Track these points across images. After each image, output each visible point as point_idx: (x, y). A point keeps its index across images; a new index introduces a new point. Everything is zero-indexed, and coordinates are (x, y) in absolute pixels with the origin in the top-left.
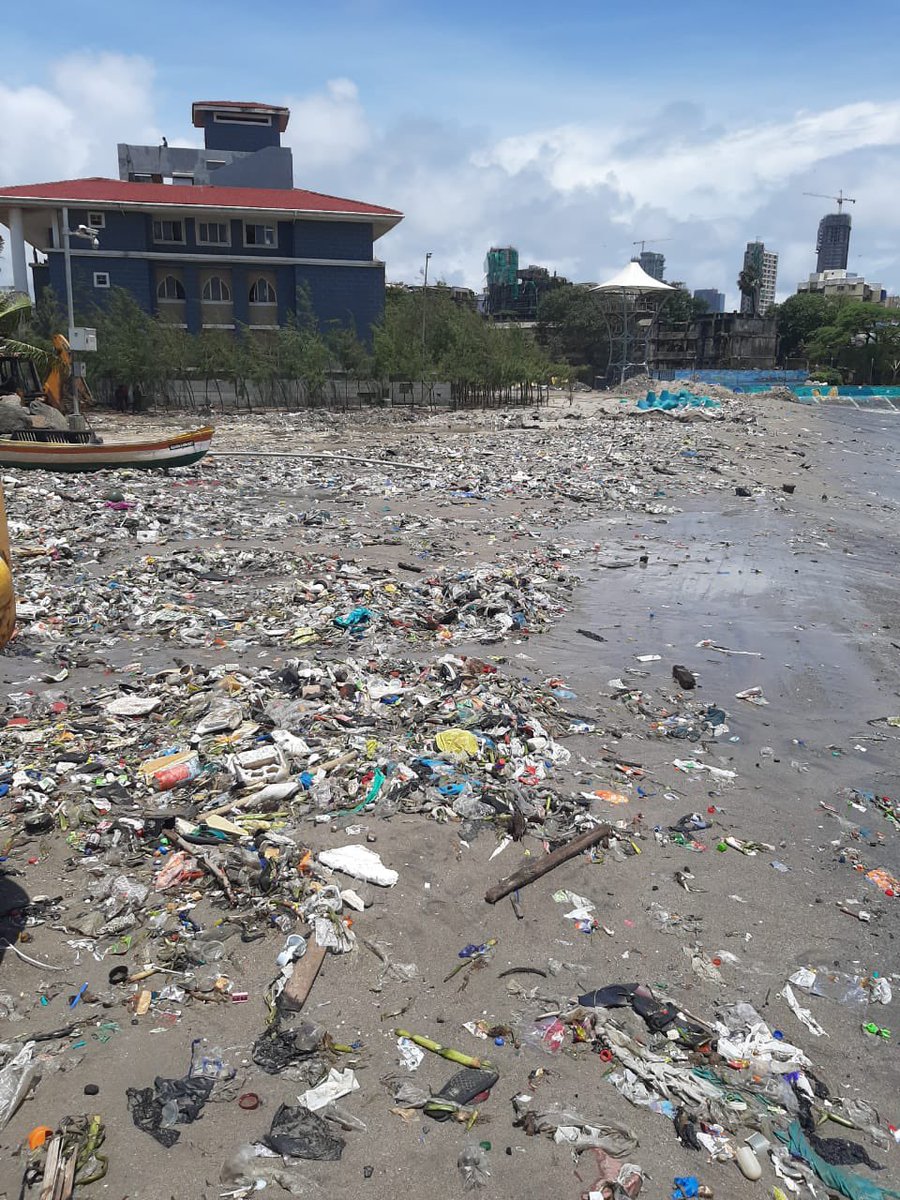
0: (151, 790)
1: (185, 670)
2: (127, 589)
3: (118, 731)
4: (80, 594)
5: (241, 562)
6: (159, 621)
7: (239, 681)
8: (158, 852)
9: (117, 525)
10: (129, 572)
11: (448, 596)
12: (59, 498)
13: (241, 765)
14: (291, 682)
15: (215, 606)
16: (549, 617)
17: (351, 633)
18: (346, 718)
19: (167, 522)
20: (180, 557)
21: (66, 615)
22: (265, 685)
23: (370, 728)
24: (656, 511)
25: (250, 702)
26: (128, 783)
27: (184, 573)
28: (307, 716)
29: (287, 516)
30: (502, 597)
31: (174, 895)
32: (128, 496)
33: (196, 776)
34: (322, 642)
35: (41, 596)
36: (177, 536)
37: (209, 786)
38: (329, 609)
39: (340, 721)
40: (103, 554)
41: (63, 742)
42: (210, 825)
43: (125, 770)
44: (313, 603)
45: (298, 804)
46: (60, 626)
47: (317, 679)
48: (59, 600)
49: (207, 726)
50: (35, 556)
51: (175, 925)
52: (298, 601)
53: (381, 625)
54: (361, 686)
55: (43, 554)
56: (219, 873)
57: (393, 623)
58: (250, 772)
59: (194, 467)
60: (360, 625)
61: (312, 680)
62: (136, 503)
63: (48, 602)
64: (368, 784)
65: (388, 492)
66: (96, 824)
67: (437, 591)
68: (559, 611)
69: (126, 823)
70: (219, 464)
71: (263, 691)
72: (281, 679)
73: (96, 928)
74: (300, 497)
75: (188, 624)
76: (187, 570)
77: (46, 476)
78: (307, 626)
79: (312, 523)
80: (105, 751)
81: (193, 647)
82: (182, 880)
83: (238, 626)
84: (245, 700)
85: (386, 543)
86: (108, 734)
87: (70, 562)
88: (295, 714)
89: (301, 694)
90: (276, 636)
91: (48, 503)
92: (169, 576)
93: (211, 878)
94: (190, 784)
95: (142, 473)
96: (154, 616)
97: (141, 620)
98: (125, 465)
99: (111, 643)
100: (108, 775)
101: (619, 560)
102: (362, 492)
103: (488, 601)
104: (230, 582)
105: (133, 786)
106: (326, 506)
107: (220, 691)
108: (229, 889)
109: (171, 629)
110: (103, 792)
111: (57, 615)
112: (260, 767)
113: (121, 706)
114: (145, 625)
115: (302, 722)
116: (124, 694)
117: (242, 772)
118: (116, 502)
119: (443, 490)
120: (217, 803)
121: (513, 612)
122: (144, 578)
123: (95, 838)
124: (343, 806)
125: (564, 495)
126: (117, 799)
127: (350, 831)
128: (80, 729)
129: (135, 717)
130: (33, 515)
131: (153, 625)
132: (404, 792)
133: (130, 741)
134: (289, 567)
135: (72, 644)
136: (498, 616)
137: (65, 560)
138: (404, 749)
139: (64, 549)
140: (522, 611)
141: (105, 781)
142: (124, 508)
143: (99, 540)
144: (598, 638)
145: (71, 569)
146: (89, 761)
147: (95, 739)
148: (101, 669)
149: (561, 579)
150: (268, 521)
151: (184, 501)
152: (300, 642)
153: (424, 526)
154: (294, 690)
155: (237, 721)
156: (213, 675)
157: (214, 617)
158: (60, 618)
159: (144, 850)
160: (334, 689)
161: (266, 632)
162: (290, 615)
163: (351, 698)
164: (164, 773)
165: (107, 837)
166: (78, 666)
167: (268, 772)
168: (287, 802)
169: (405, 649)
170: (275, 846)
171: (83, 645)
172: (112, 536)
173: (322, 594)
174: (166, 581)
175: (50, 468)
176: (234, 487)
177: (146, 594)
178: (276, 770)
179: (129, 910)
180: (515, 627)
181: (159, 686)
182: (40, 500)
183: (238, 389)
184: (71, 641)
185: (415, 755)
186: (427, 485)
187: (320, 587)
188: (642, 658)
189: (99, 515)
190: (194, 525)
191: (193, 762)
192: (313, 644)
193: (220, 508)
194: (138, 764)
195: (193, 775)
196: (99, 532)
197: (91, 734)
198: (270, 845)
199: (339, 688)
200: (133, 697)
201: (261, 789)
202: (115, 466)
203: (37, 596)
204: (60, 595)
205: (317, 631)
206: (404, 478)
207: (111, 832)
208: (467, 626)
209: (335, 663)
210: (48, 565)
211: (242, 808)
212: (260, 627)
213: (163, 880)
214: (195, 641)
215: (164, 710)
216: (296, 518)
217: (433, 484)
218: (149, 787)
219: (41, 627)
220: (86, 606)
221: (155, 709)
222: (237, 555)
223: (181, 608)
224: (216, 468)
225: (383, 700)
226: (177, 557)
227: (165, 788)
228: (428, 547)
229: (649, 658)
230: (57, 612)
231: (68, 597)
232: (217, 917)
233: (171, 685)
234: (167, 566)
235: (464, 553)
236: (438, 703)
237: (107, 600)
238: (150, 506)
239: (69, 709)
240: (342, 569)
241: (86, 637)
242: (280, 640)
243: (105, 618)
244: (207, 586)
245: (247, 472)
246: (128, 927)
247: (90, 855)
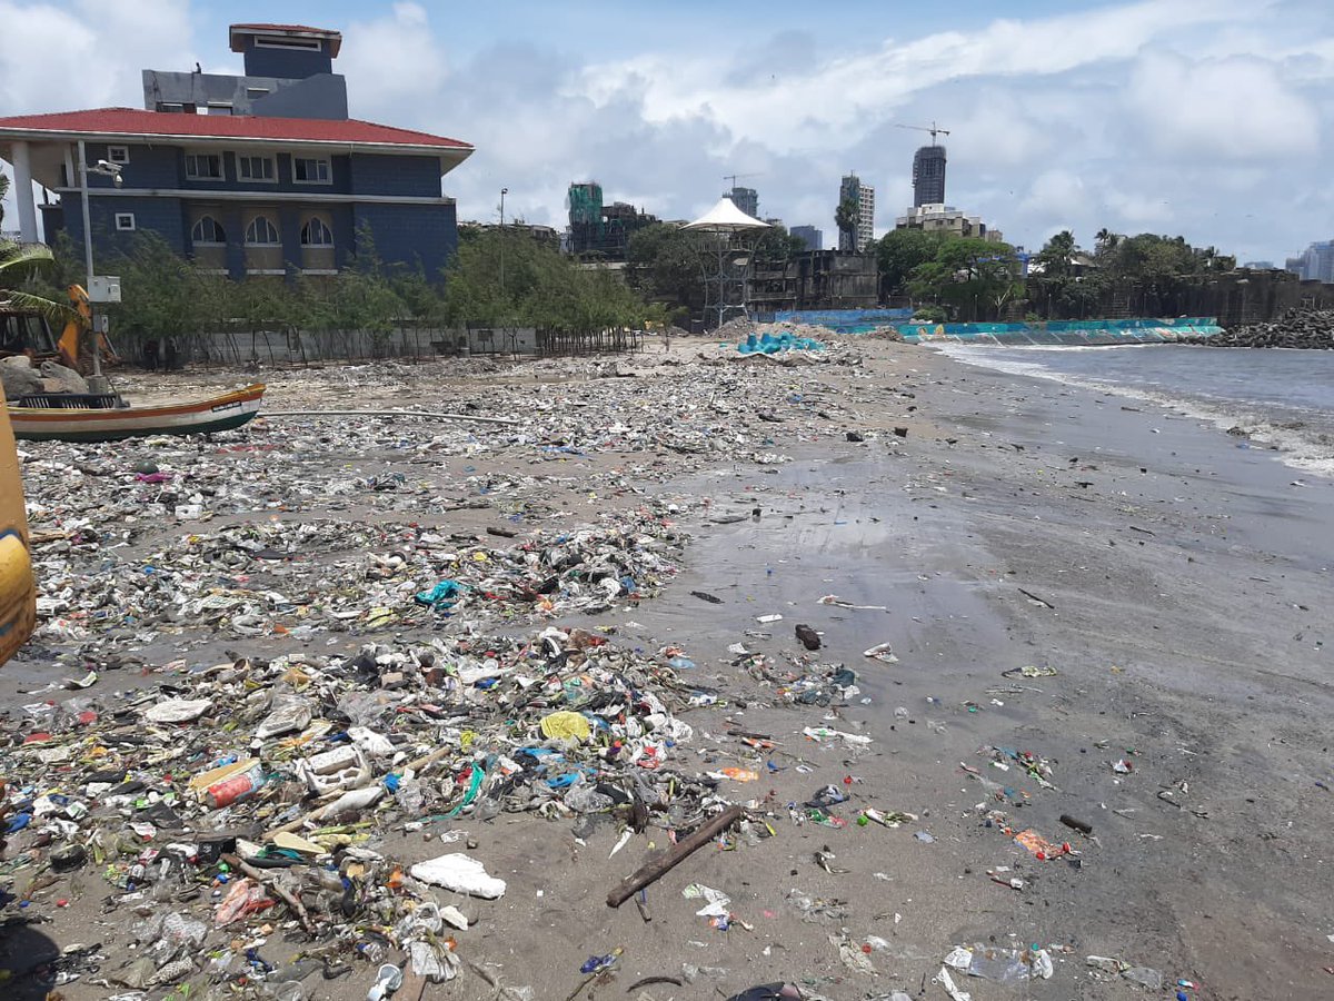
0: (204, 809)
1: (240, 664)
2: (166, 574)
3: (161, 741)
4: (108, 583)
5: (302, 537)
6: (206, 610)
7: (306, 673)
8: (216, 882)
9: (151, 500)
10: (167, 554)
11: (546, 562)
12: (78, 472)
13: (313, 771)
14: (368, 671)
15: (273, 588)
16: (660, 580)
17: (436, 611)
18: (435, 709)
19: (212, 494)
20: (230, 534)
21: (92, 609)
22: (337, 677)
23: (464, 718)
24: (765, 461)
25: (320, 696)
26: (176, 803)
27: (235, 553)
28: (389, 709)
29: (355, 481)
30: (607, 560)
31: (239, 931)
32: (161, 467)
33: (259, 788)
34: (403, 623)
35: (61, 588)
36: (225, 511)
37: (275, 798)
38: (410, 585)
39: (428, 713)
40: (134, 535)
41: (93, 759)
42: (279, 845)
43: (172, 787)
44: (389, 578)
45: (384, 812)
46: (85, 622)
47: (399, 665)
48: (83, 591)
49: (269, 729)
50: (51, 541)
51: (242, 966)
52: (371, 577)
53: (470, 599)
54: (451, 670)
55: (61, 539)
56: (293, 900)
57: (484, 596)
58: (325, 778)
59: (241, 431)
60: (445, 600)
61: (393, 667)
62: (174, 474)
63: (69, 594)
64: (465, 782)
65: (470, 450)
66: (138, 853)
67: (533, 557)
68: (671, 572)
69: (176, 850)
70: (271, 426)
71: (335, 683)
72: (356, 668)
73: (144, 977)
74: (369, 458)
75: (242, 611)
76: (238, 549)
77: (62, 448)
78: (384, 605)
79: (384, 488)
80: (145, 766)
81: (249, 637)
82: (248, 913)
83: (302, 611)
84: (313, 696)
85: (472, 507)
86: (148, 746)
87: (94, 546)
88: (374, 708)
89: (380, 684)
90: (347, 619)
91: (65, 479)
92: (217, 557)
93: (283, 907)
94: (252, 798)
95: (179, 439)
96: (200, 605)
97: (184, 609)
98: (158, 431)
99: (150, 640)
100: (151, 794)
101: (730, 514)
102: (440, 451)
103: (593, 565)
104: (290, 560)
105: (182, 806)
106: (398, 469)
107: (283, 686)
108: (305, 919)
109: (221, 617)
110: (144, 815)
111: (80, 609)
112: (335, 772)
113: (164, 712)
114: (190, 615)
115: (383, 717)
116: (166, 697)
117: (315, 778)
118: (150, 474)
119: (534, 445)
120: (286, 818)
121: (620, 577)
122: (187, 560)
123: (138, 870)
124: (436, 811)
125: (668, 447)
126: (163, 823)
127: (446, 838)
128: (113, 742)
129: (180, 723)
130: (48, 494)
131: (199, 615)
132: (507, 788)
133: (177, 752)
134: (359, 539)
135: (99, 643)
136: (604, 582)
137: (88, 545)
138: (504, 738)
139: (86, 531)
140: (630, 574)
141: (147, 802)
142: (159, 481)
143: (129, 519)
144: (714, 600)
145: (97, 554)
146: (127, 779)
147: (134, 752)
148: (137, 669)
149: (670, 538)
150: (333, 488)
151: (232, 469)
152: (375, 624)
153: (514, 485)
154: (372, 680)
155: (306, 719)
156: (274, 668)
157: (272, 601)
158: (84, 612)
159: (199, 881)
160: (419, 676)
161: (336, 615)
162: (362, 594)
163: (440, 684)
164: (220, 787)
165: (153, 868)
166: (108, 668)
167: (346, 776)
168: (370, 811)
169: (499, 625)
170: (359, 862)
171: (114, 642)
172: (145, 514)
173: (400, 568)
174: (213, 562)
175: (66, 438)
176: (290, 452)
177: (189, 578)
178: (355, 774)
179: (185, 953)
180: (623, 593)
181: (209, 685)
182: (56, 475)
183: (292, 341)
184: (99, 639)
185: (517, 745)
186: (516, 440)
187: (397, 560)
188: (763, 619)
189: (129, 490)
190: (245, 497)
191: (255, 771)
192: (391, 625)
193: (275, 476)
194: (187, 779)
195: (255, 787)
196: (129, 509)
197: (128, 748)
198: (353, 861)
199: (424, 674)
200: (178, 700)
201: (338, 797)
202: (147, 432)
203: (54, 587)
204: (83, 584)
205: (396, 611)
206: (488, 434)
207: (157, 861)
208: (569, 595)
209: (419, 646)
210: (67, 552)
211: (317, 821)
212: (328, 609)
213: (224, 914)
214: (251, 630)
215: (216, 713)
216: (366, 482)
217: (522, 439)
218: (203, 804)
219: (61, 624)
220: (116, 596)
221: (206, 713)
222: (297, 529)
223: (232, 592)
224: (268, 430)
225: (477, 684)
226: (224, 533)
227: (221, 805)
228: (521, 509)
229: (770, 618)
230: (81, 605)
231: (94, 587)
232: (293, 951)
233: (225, 683)
234: (214, 545)
235: (562, 513)
236: (542, 684)
237: (142, 588)
238: (190, 477)
239: (99, 719)
240: (422, 538)
241: (118, 633)
242: (353, 623)
243: (140, 609)
244: (263, 565)
245: (305, 434)
246: (184, 974)
247: (133, 891)
